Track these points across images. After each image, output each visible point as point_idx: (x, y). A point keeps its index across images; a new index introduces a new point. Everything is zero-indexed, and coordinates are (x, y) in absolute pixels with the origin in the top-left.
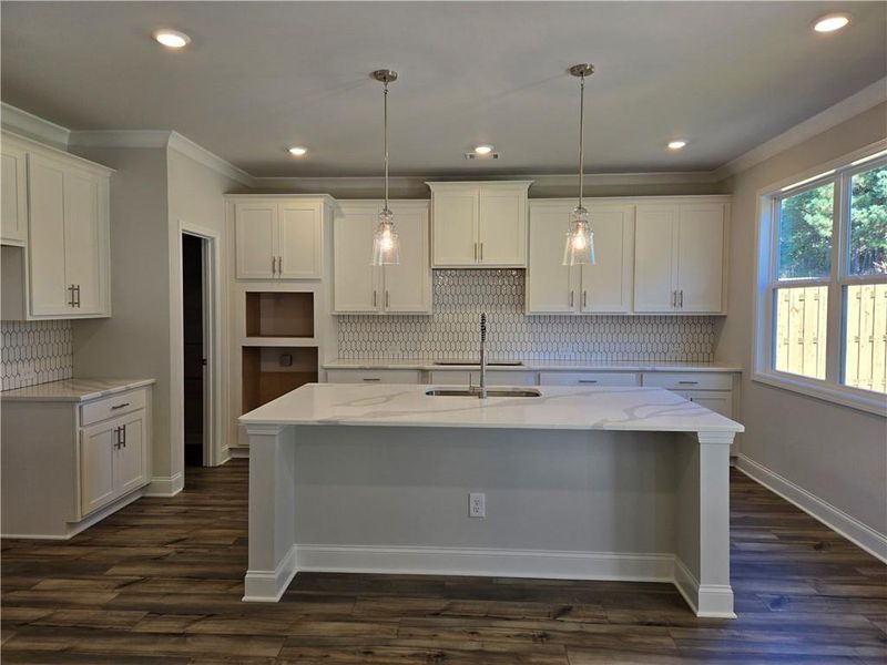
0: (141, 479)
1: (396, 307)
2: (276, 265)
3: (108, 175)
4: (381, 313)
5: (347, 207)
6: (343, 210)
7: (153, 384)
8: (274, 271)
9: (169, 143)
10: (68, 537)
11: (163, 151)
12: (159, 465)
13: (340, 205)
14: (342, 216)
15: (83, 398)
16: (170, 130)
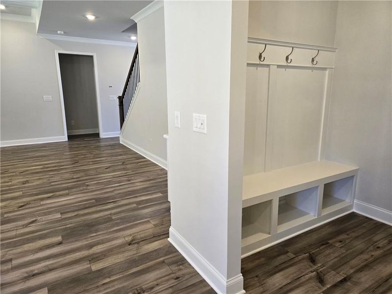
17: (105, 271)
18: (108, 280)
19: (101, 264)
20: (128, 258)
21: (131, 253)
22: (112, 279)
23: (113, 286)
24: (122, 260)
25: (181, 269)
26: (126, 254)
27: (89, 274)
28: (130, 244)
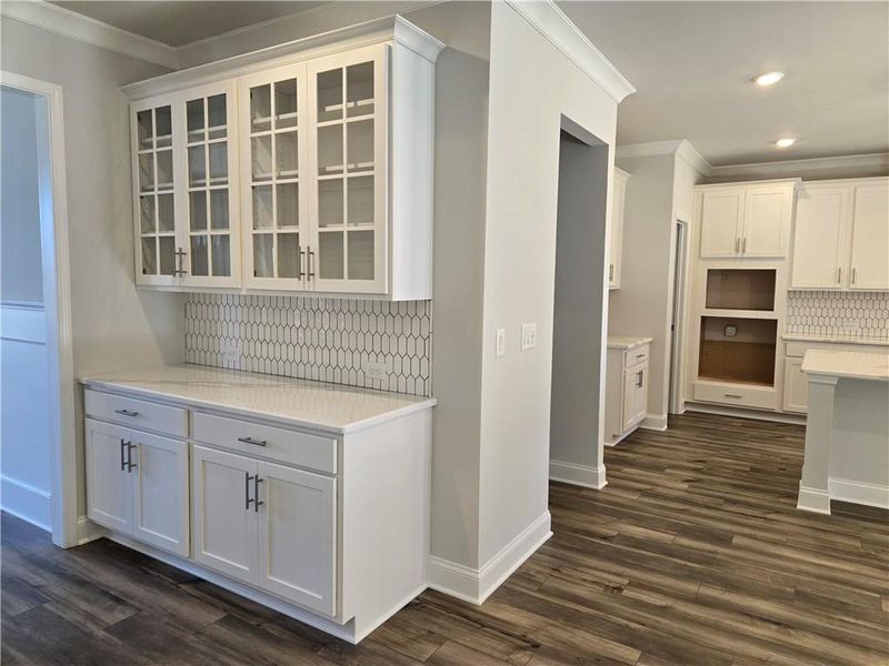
0: (642, 414)
1: (862, 284)
2: (740, 245)
3: (625, 179)
4: (844, 290)
5: (813, 188)
6: (809, 192)
7: (651, 343)
8: (737, 251)
9: (679, 151)
10: (613, 445)
11: (672, 156)
12: (652, 407)
13: (805, 186)
14: (806, 197)
15: (630, 346)
16: (682, 138)
17: (624, 638)
18: (633, 625)
19: (619, 653)
20: (570, 629)
21: (557, 632)
22: (627, 622)
23: (633, 614)
24: (582, 633)
25: (538, 572)
26: (565, 635)
27: (650, 652)
28: (536, 646)
